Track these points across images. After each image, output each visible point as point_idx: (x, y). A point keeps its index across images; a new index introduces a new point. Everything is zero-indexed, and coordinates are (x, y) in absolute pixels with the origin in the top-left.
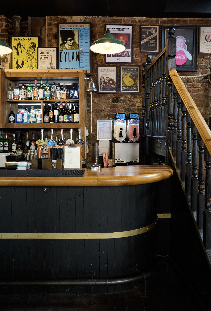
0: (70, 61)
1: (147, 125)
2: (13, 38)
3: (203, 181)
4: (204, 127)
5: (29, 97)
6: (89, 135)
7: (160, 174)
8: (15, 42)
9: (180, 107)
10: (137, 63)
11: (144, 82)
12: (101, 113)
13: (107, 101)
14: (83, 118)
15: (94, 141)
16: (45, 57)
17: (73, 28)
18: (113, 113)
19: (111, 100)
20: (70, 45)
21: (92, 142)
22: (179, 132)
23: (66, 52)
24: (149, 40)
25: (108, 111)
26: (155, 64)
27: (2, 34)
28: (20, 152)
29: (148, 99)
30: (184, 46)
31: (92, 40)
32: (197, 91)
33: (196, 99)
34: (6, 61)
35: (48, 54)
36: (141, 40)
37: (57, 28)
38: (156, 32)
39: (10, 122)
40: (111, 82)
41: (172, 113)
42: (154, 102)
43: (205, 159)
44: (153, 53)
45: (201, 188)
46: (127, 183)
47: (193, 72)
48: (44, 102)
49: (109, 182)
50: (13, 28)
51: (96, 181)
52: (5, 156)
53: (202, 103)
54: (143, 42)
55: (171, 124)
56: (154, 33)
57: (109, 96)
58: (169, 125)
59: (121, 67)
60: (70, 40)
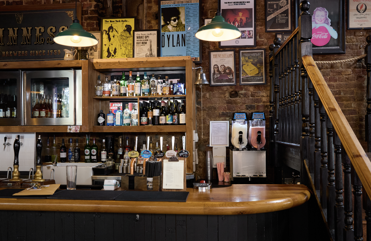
0: (175, 46)
1: (277, 127)
2: (104, 20)
3: (351, 212)
4: (350, 138)
5: (122, 93)
6: (199, 140)
7: (290, 199)
8: (105, 26)
9: (318, 107)
10: (262, 45)
11: (272, 70)
12: (214, 111)
13: (223, 96)
14: (191, 119)
15: (205, 147)
16: (142, 43)
17: (177, 4)
18: (230, 111)
19: (227, 95)
20: (174, 27)
21: (203, 149)
22: (317, 141)
23: (170, 35)
24: (278, 15)
25: (223, 109)
26: (285, 47)
27: (91, 16)
28: (111, 162)
29: (276, 92)
30: (326, 21)
31: (202, 18)
32: (347, 80)
33: (345, 91)
34: (95, 49)
35: (146, 39)
36: (266, 15)
37: (158, 6)
38: (287, 4)
39: (99, 124)
40: (227, 71)
41: (308, 114)
42: (285, 97)
43: (353, 183)
44: (283, 32)
45: (348, 221)
46: (244, 211)
47: (339, 54)
48: (141, 99)
49: (220, 209)
50: (105, 8)
51: (203, 207)
52: (91, 168)
53: (355, 95)
54: (269, 18)
55: (306, 128)
56: (284, 6)
57: (225, 89)
58: (304, 130)
59: (241, 52)
60: (175, 20)
